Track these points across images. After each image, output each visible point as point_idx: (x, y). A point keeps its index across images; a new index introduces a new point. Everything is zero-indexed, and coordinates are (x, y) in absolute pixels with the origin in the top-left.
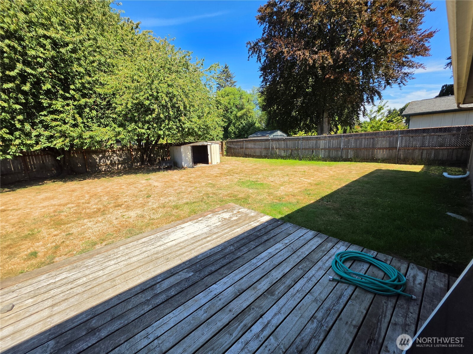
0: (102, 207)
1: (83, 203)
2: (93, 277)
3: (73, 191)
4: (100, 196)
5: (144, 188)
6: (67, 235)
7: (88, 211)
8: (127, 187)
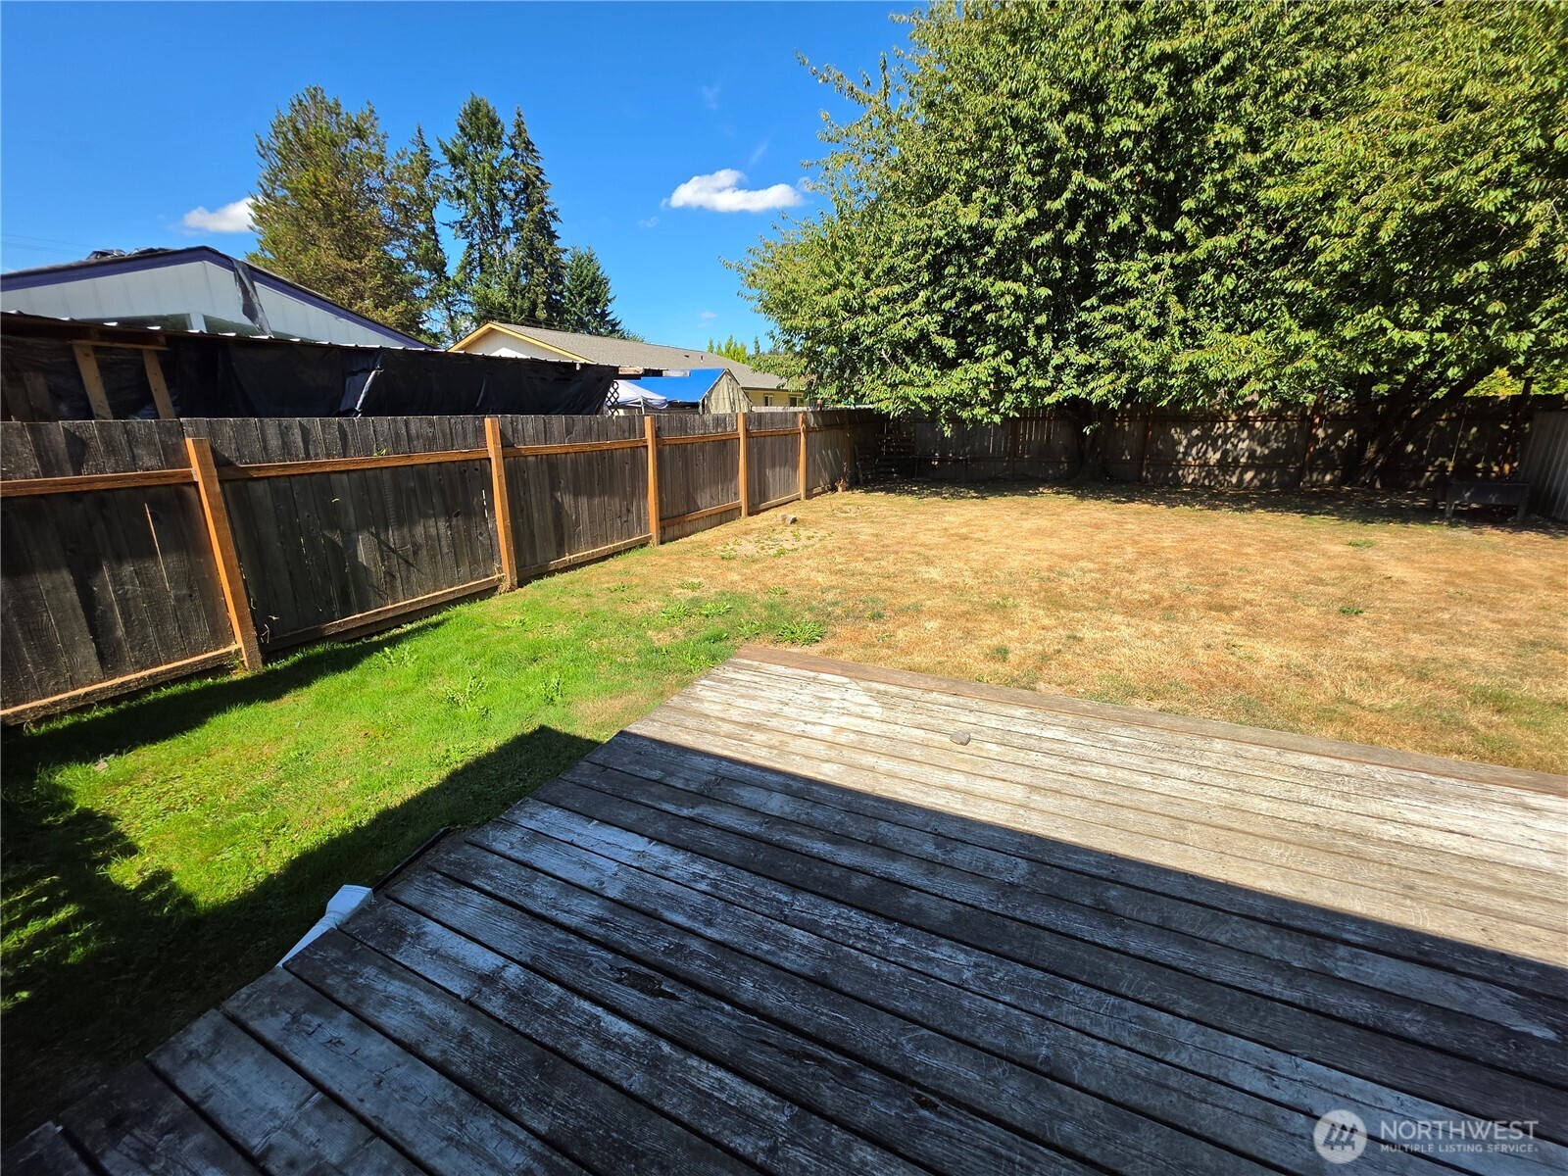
0: (1167, 595)
1: (1117, 568)
2: (1124, 780)
3: (1097, 527)
4: (1168, 560)
5: (1333, 574)
6: (1069, 637)
7: (1126, 593)
8: (1264, 555)
